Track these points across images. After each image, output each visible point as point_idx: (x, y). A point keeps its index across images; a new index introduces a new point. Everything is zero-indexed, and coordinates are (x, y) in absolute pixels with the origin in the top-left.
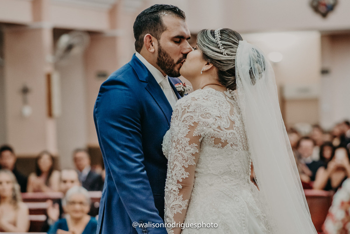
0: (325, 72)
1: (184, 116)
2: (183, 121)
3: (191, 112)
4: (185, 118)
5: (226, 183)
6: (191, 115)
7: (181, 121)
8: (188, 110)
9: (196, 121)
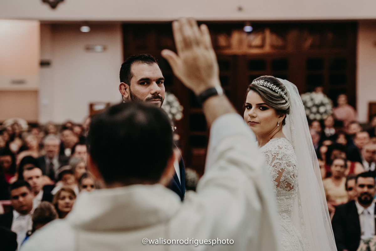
0: (44, 64)
1: (275, 162)
2: (273, 166)
3: (279, 159)
4: (275, 164)
5: (284, 219)
6: (280, 162)
7: (272, 166)
8: (278, 158)
9: (283, 168)
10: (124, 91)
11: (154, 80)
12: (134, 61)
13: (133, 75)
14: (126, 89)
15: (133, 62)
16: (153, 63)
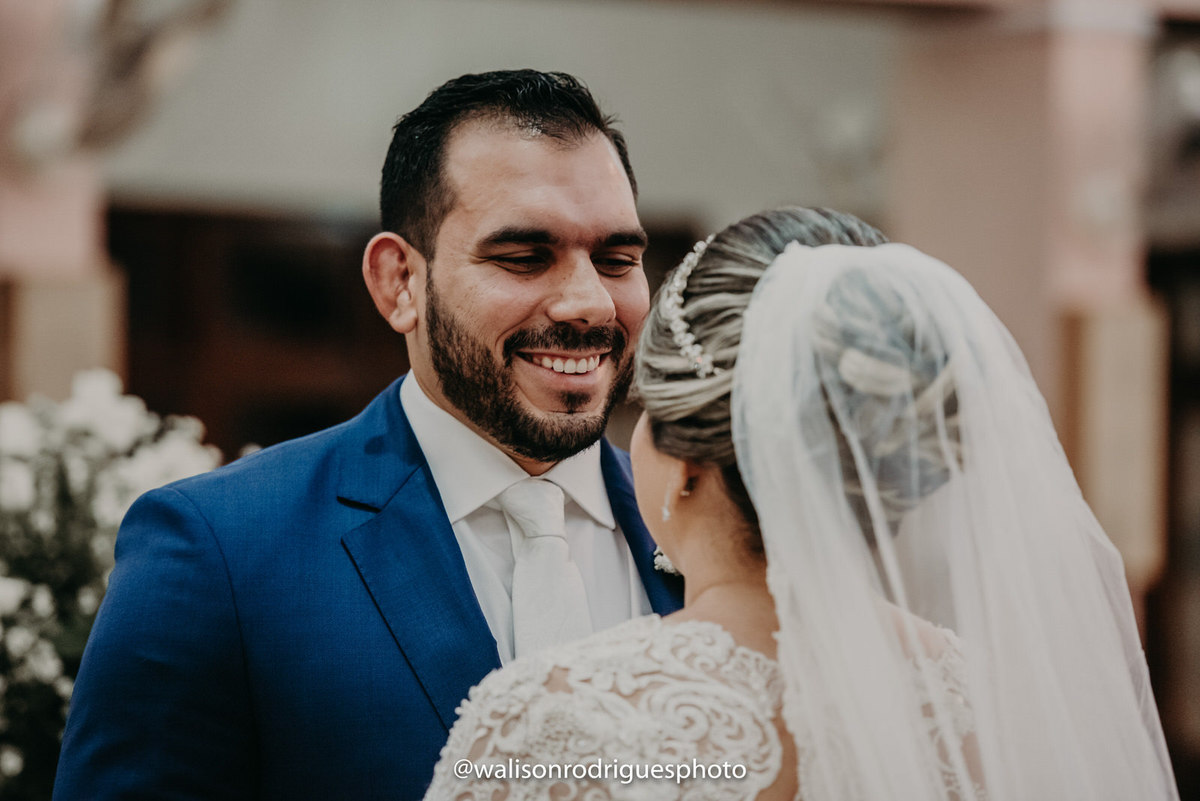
10: (397, 282)
11: (580, 243)
12: (468, 109)
13: (455, 196)
14: (405, 275)
15: (465, 118)
16: (581, 133)
